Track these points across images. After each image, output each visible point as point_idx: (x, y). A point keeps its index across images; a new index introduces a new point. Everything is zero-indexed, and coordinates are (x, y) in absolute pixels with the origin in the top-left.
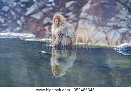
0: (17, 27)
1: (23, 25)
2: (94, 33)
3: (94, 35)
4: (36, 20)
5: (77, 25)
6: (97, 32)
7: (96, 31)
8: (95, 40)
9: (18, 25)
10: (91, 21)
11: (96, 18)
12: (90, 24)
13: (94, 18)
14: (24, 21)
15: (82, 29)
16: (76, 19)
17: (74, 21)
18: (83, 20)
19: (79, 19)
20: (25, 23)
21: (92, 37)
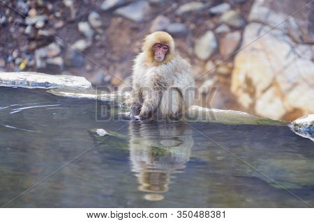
0: (77, 39)
1: (96, 34)
2: (285, 63)
3: (285, 67)
4: (132, 21)
5: (241, 40)
6: (295, 60)
7: (292, 56)
8: (289, 82)
9: (82, 36)
10: (279, 29)
11: (293, 22)
12: (275, 36)
13: (287, 21)
14: (96, 24)
15: (253, 49)
16: (238, 23)
17: (233, 29)
18: (258, 26)
19: (247, 23)
20: (100, 31)
21: (281, 73)
